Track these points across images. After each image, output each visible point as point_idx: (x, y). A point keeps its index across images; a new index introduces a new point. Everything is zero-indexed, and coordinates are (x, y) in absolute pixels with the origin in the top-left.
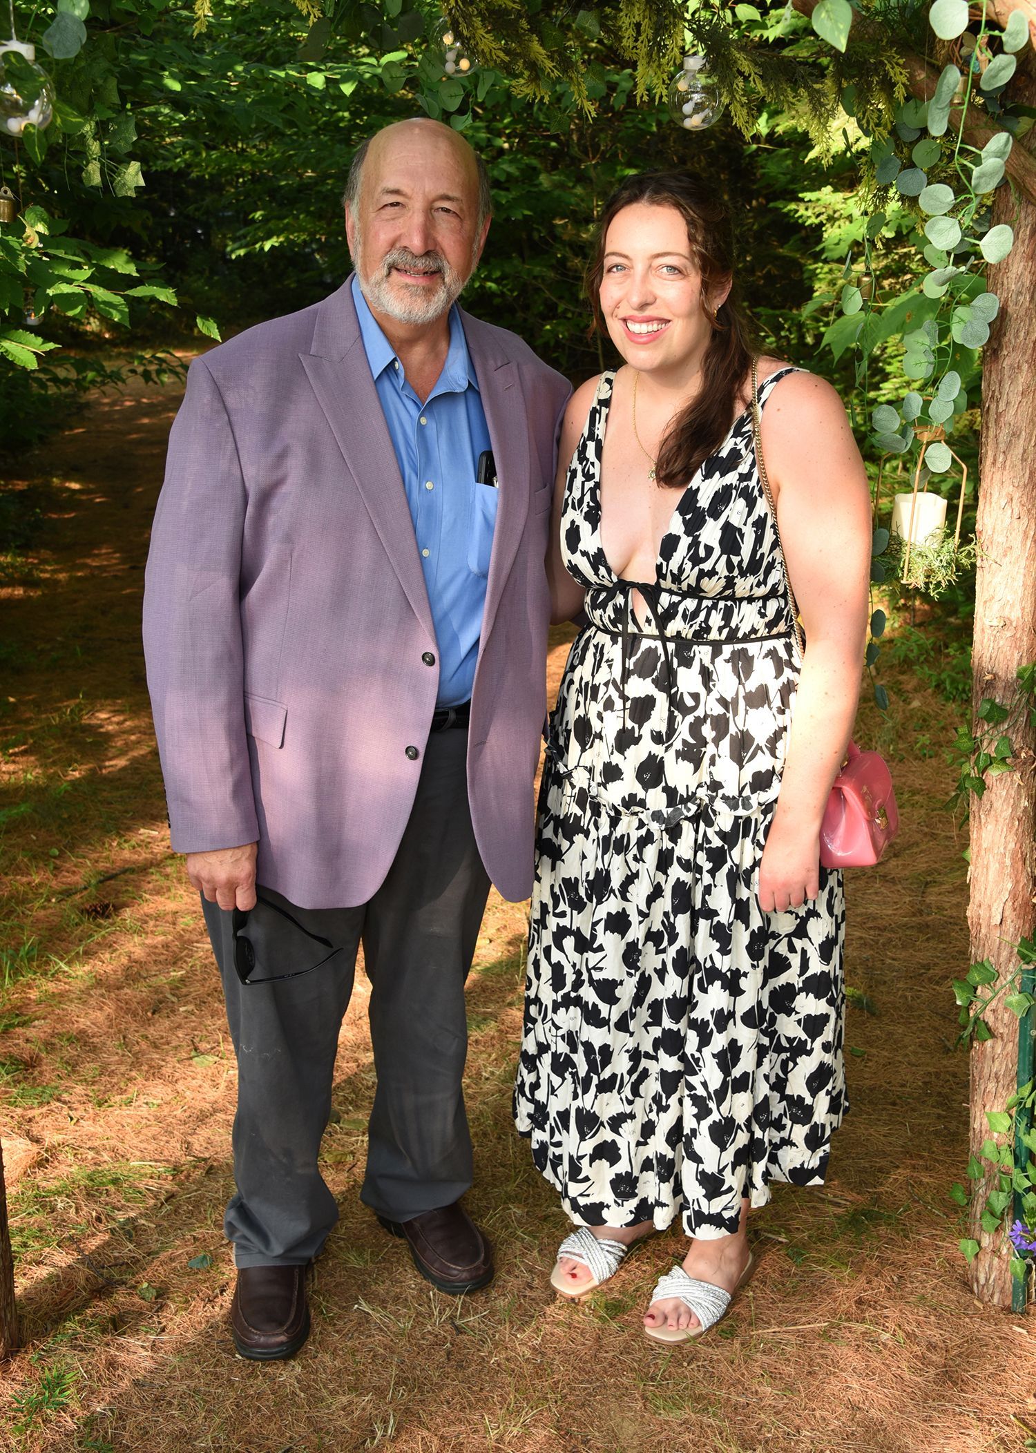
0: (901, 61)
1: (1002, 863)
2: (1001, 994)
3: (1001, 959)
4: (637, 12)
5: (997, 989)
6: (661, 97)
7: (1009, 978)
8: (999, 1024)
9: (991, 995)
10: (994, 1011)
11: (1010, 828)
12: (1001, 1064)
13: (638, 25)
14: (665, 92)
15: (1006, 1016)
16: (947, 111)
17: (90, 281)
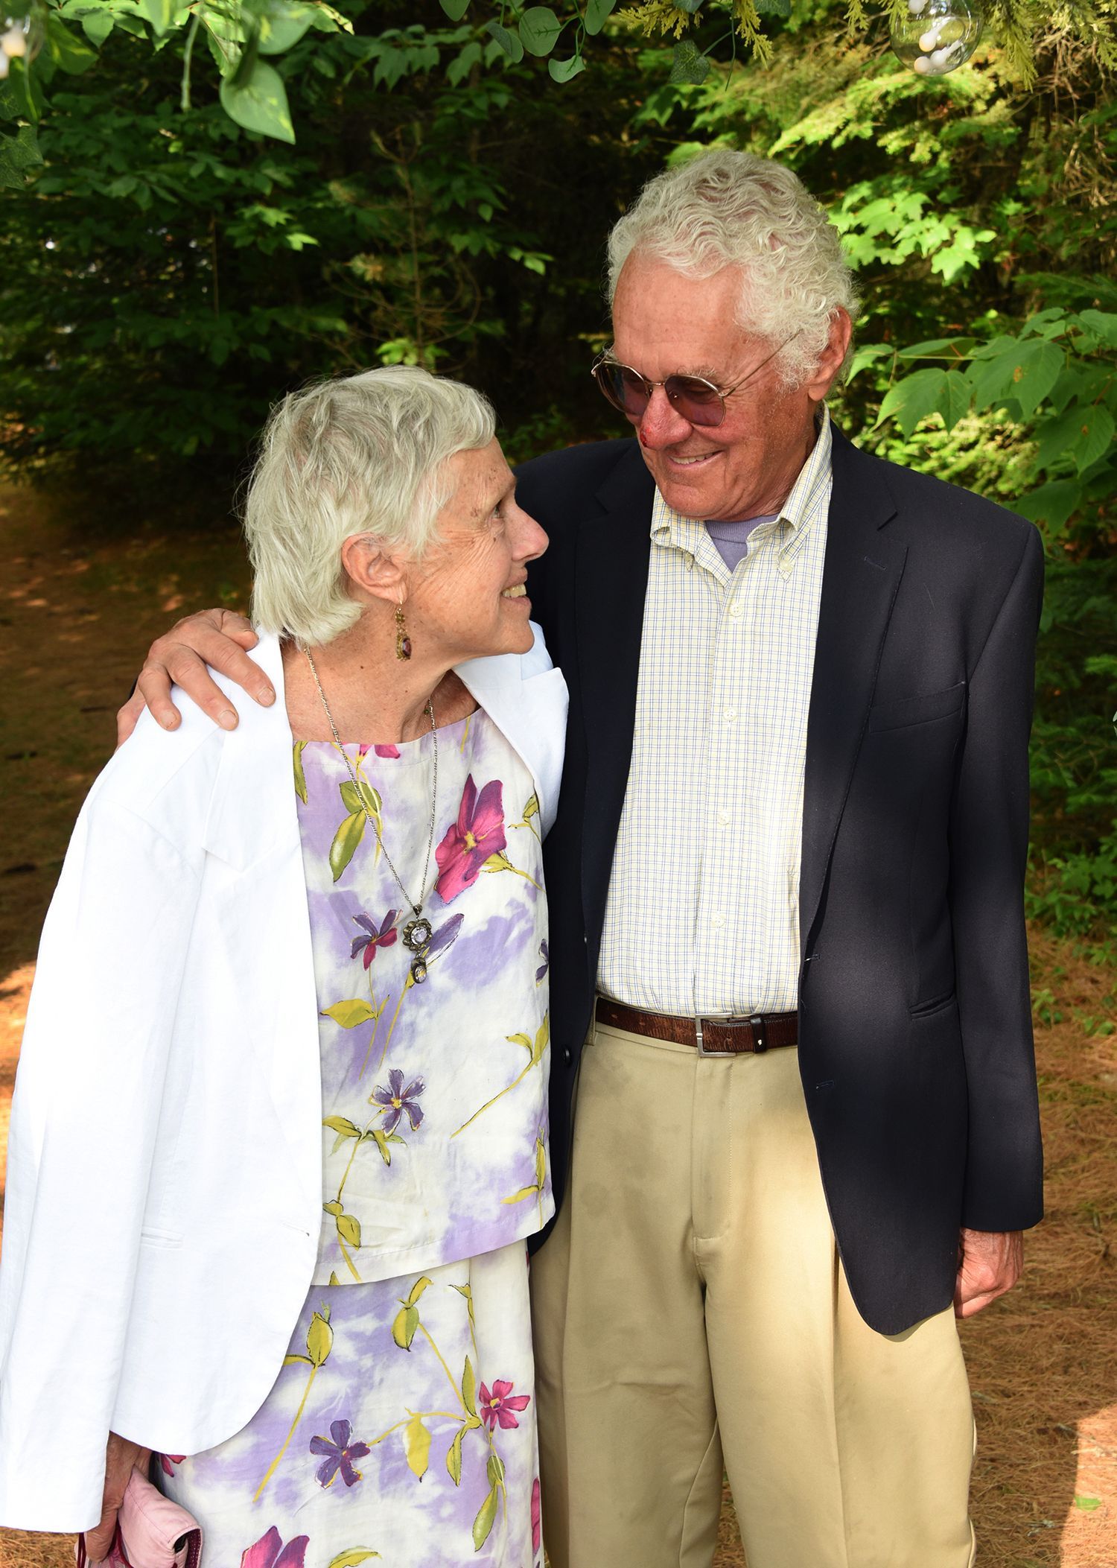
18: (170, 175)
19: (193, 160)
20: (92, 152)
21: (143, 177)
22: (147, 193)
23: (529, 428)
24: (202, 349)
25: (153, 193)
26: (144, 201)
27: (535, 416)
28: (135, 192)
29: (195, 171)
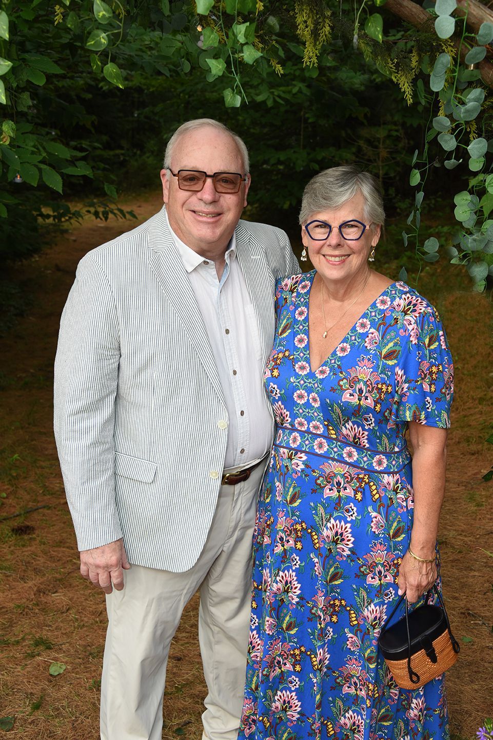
0: (452, 44)
4: (305, 15)
6: (314, 64)
13: (305, 22)
14: (316, 61)
17: (43, 162)
18: (284, 92)
19: (295, 86)
20: (256, 83)
21: (273, 93)
22: (272, 100)
23: (428, 202)
24: (292, 165)
25: (274, 99)
26: (270, 103)
27: (431, 197)
28: (266, 99)
29: (295, 90)
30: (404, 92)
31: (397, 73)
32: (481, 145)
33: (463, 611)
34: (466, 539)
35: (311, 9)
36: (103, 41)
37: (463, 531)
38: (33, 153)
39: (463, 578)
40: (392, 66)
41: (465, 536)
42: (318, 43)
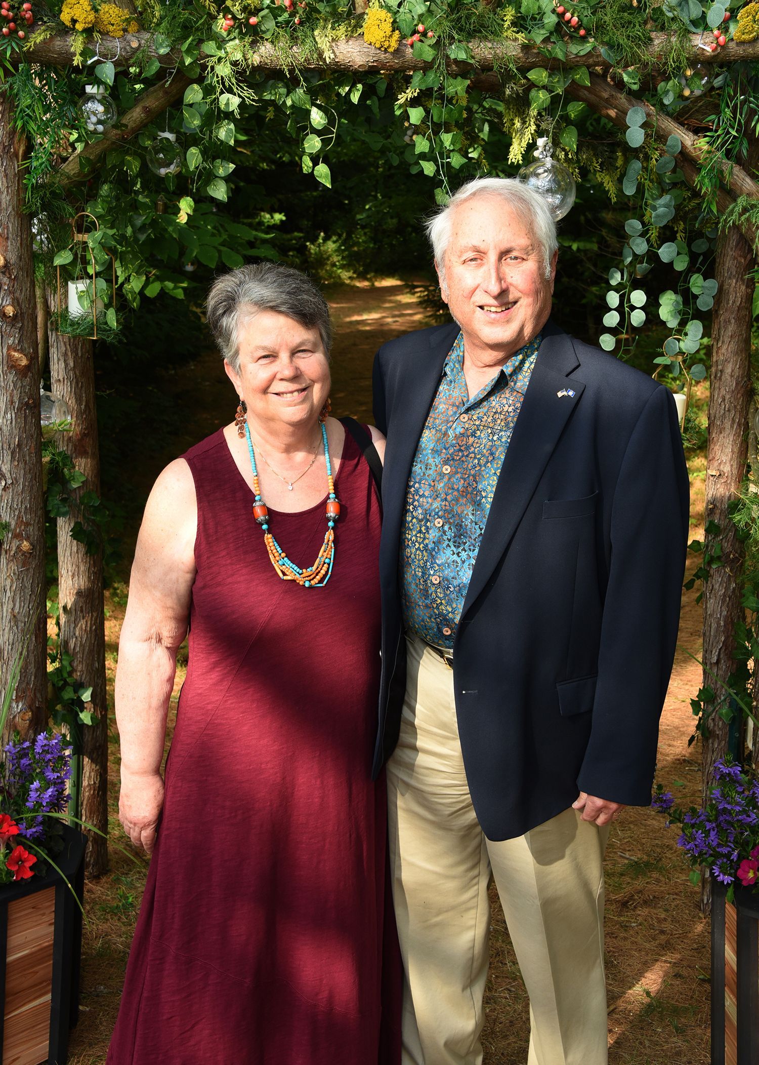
1: (718, 624)
2: (717, 709)
3: (718, 686)
4: (511, 114)
5: (715, 705)
7: (723, 698)
8: (716, 728)
9: (712, 709)
10: (713, 720)
11: (723, 601)
12: (717, 754)
15: (721, 723)
16: (636, 183)
17: (223, 244)
30: (609, 191)
31: (601, 172)
32: (671, 250)
33: (678, 757)
34: (691, 689)
35: (517, 109)
36: (317, 144)
37: (690, 681)
38: (213, 235)
39: (684, 727)
40: (596, 165)
41: (692, 686)
42: (523, 140)
